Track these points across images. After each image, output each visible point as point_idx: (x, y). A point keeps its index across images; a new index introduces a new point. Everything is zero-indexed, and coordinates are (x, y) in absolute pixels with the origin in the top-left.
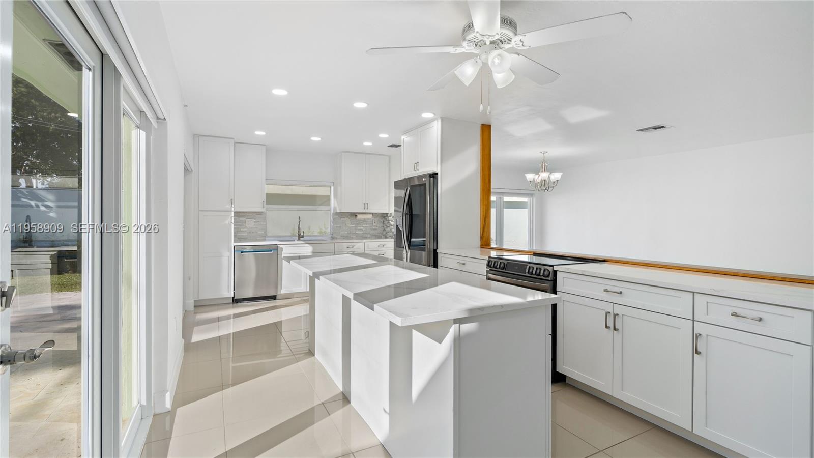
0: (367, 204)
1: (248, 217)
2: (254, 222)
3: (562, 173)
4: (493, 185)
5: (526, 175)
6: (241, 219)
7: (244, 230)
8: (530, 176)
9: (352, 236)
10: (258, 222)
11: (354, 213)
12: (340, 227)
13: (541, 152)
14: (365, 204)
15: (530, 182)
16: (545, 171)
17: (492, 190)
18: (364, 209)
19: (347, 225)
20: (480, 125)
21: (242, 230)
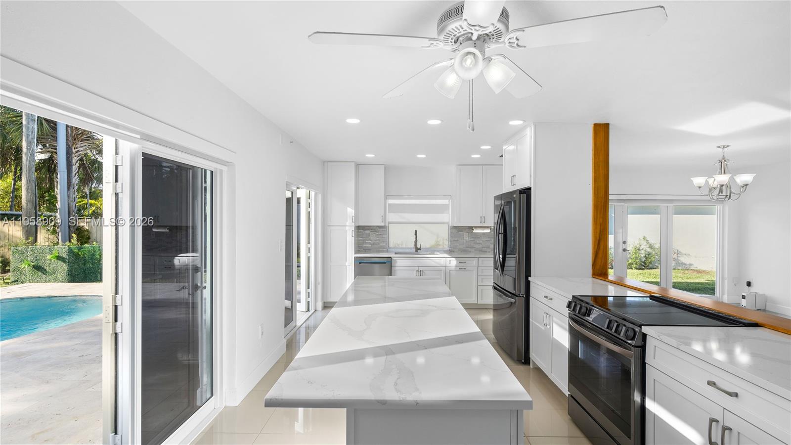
0: (484, 217)
1: (372, 230)
2: (377, 235)
3: (755, 175)
4: (611, 191)
5: (692, 179)
6: (366, 232)
7: (368, 241)
8: (699, 181)
9: (470, 250)
10: (380, 235)
11: (471, 227)
12: (458, 240)
13: (719, 147)
14: (481, 217)
15: (700, 187)
16: (725, 173)
17: (611, 197)
18: (481, 222)
19: (465, 238)
20: (592, 126)
21: (367, 241)
